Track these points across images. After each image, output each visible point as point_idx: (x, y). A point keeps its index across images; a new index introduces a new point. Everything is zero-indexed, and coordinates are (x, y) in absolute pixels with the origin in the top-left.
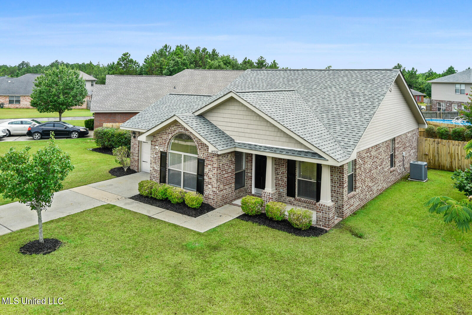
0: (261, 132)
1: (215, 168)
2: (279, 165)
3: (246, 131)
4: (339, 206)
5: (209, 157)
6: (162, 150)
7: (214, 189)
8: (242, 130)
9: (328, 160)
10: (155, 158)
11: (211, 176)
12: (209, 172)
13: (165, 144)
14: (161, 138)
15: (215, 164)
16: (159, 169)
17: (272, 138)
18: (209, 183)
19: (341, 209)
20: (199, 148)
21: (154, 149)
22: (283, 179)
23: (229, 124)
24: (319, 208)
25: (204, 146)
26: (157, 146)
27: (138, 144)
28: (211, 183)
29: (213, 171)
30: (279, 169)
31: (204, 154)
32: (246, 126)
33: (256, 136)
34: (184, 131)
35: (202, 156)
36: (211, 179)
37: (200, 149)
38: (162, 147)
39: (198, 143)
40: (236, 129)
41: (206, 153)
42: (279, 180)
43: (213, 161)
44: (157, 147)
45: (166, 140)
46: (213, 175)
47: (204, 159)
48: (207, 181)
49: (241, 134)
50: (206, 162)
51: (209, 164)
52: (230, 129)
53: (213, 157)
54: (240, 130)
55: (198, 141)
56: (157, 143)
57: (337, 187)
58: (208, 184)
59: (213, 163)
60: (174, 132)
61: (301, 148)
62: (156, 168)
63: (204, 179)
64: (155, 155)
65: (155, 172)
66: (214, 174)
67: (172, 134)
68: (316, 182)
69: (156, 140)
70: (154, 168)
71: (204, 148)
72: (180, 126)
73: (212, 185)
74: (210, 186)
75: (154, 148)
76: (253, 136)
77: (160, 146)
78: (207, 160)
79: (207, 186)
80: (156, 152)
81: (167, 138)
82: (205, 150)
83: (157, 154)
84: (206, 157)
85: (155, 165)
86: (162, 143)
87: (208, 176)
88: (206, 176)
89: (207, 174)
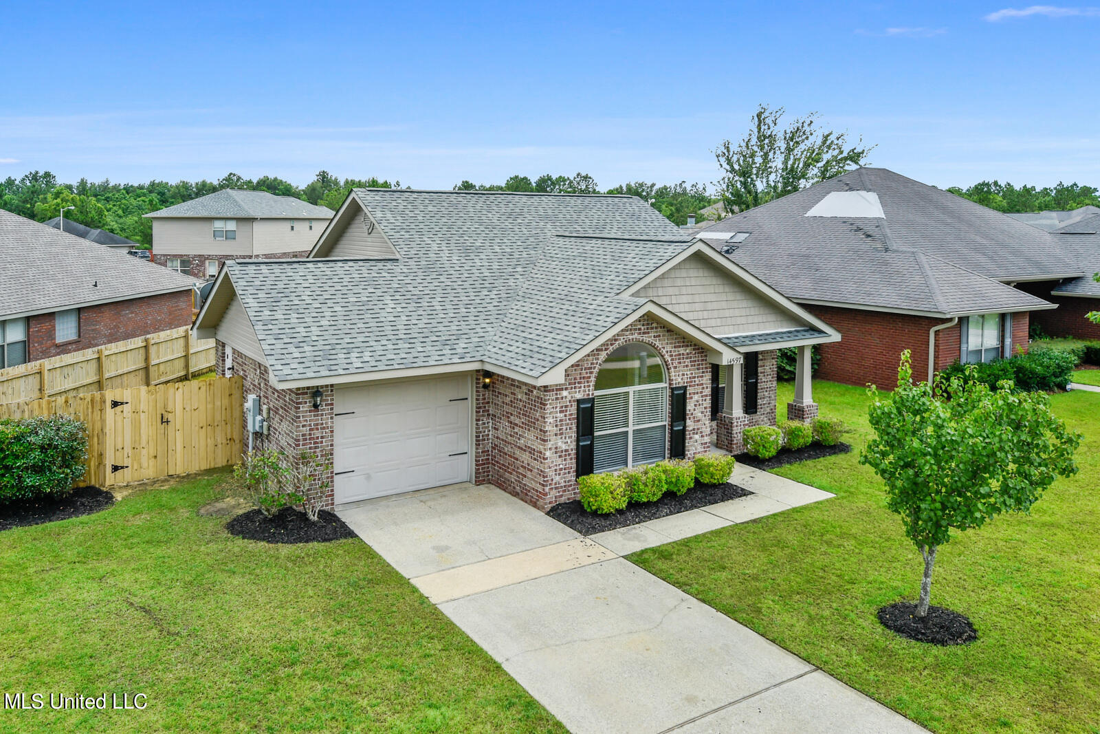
4: (772, 409)
5: (695, 377)
6: (579, 396)
10: (561, 421)
11: (700, 414)
12: (695, 410)
13: (589, 377)
15: (707, 388)
16: (573, 446)
17: (743, 320)
18: (695, 431)
19: (773, 413)
20: (674, 365)
21: (557, 399)
25: (684, 358)
26: (566, 389)
28: (698, 429)
29: (703, 404)
31: (683, 375)
34: (638, 337)
35: (680, 380)
36: (699, 421)
37: (675, 367)
38: (580, 387)
39: (671, 356)
41: (689, 373)
43: (702, 384)
44: (565, 393)
45: (591, 368)
47: (686, 384)
48: (691, 428)
50: (690, 390)
51: (694, 393)
53: (702, 377)
55: (671, 352)
56: (566, 382)
57: (770, 381)
58: (694, 433)
59: (703, 388)
60: (612, 345)
61: (782, 327)
62: (564, 447)
63: (684, 427)
64: (559, 415)
65: (560, 456)
66: (705, 408)
67: (606, 350)
70: (557, 448)
71: (685, 362)
73: (701, 432)
74: (697, 437)
75: (554, 397)
77: (575, 388)
78: (690, 386)
79: (691, 438)
80: (562, 407)
81: (595, 361)
82: (687, 366)
83: (566, 411)
84: (689, 380)
85: (561, 438)
86: (580, 378)
87: (694, 418)
88: (690, 418)
89: (692, 414)
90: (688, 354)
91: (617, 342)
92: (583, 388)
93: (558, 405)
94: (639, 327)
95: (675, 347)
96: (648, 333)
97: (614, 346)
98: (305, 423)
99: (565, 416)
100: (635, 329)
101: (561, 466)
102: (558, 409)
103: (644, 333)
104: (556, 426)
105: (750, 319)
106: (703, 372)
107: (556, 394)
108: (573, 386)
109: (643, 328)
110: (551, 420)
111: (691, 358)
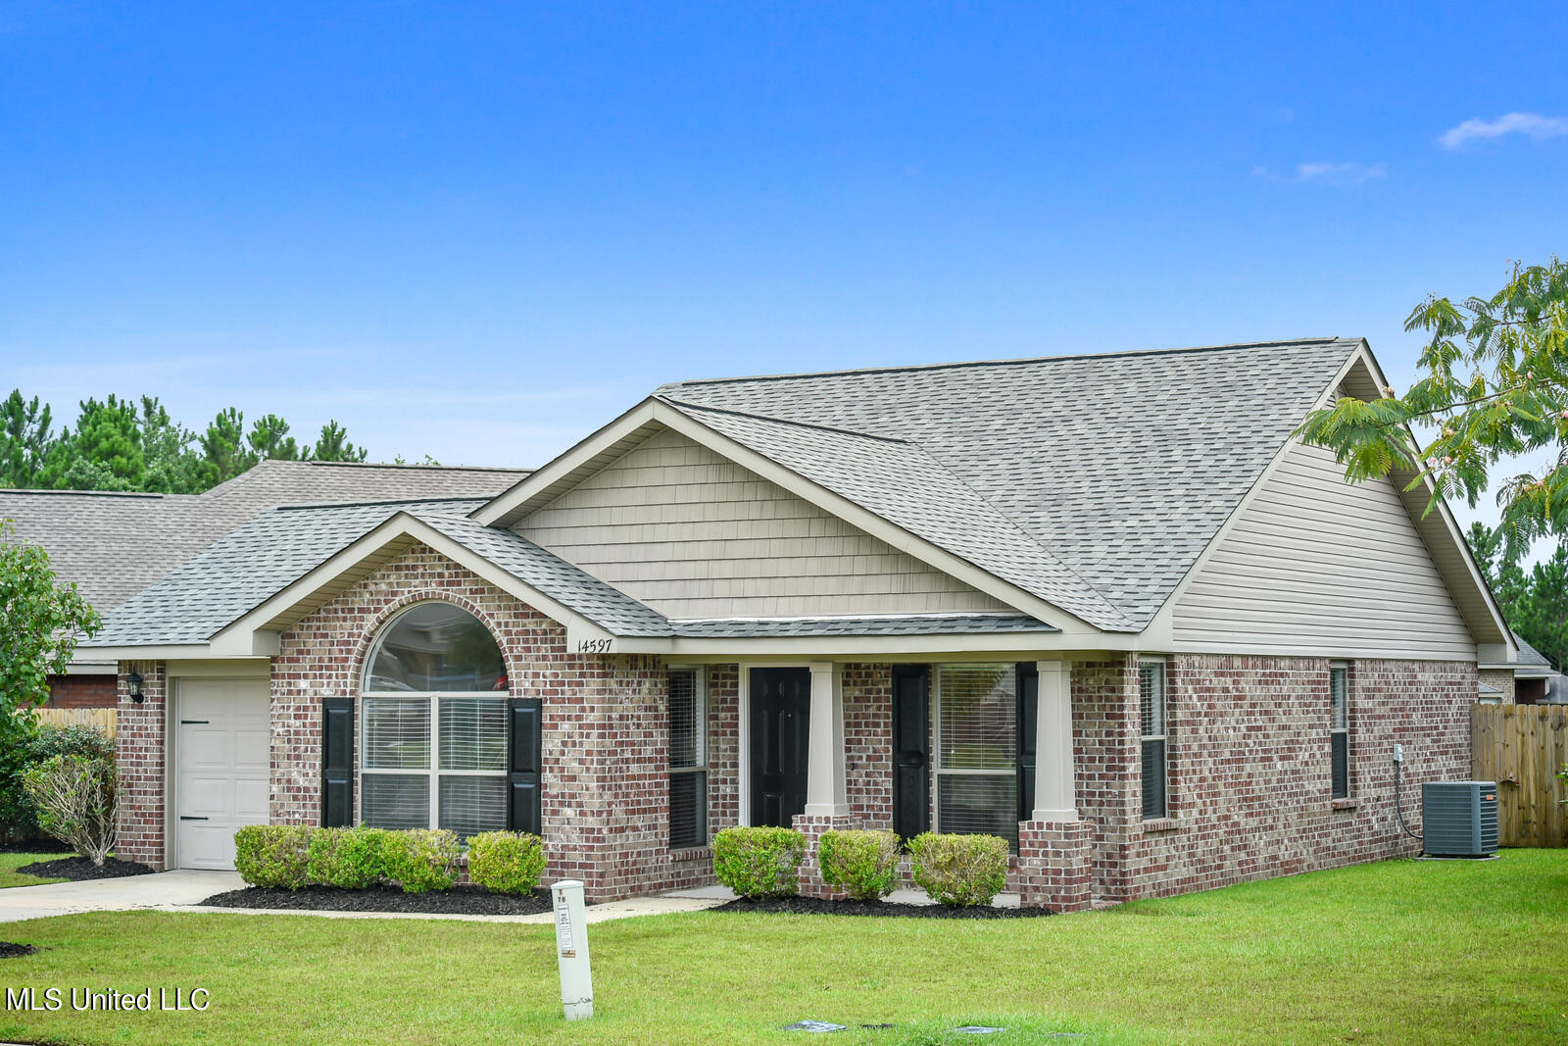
0: (785, 568)
1: (591, 726)
2: (858, 725)
3: (716, 570)
4: (1109, 856)
5: (562, 684)
6: (327, 692)
7: (590, 819)
8: (700, 570)
9: (1060, 631)
10: (297, 733)
11: (576, 765)
12: (563, 753)
13: (346, 660)
14: (325, 636)
15: (592, 709)
16: (317, 783)
17: (832, 586)
18: (566, 800)
19: (1114, 865)
20: (515, 652)
21: (290, 692)
22: (875, 783)
23: (639, 553)
24: (1031, 839)
25: (535, 641)
26: (306, 676)
27: (156, 731)
28: (572, 796)
29: (581, 743)
30: (860, 742)
31: (536, 675)
32: (717, 550)
33: (763, 587)
34: (439, 590)
35: (527, 685)
36: (573, 778)
37: (518, 658)
38: (330, 677)
39: (508, 633)
40: (671, 571)
41: (548, 673)
42: (859, 791)
43: (581, 700)
44: (303, 684)
45: (348, 643)
46: (581, 762)
47: (541, 696)
48: (554, 792)
49: (695, 590)
50: (550, 709)
51: (563, 718)
52: (646, 572)
53: (581, 684)
54: (691, 570)
55: (507, 624)
56: (305, 664)
57: (1101, 777)
58: (562, 804)
59: (583, 709)
60: (387, 602)
62: (302, 782)
63: (539, 786)
64: (292, 721)
65: (295, 798)
66: (589, 753)
67: (376, 610)
68: (1013, 772)
69: (300, 652)
70: (289, 781)
71: (539, 649)
72: (420, 570)
73: (580, 805)
74: (569, 812)
75: (285, 689)
76: (749, 588)
77: (321, 676)
78: (552, 701)
79: (555, 812)
80: (298, 709)
81: (355, 631)
82: (545, 658)
83: (306, 717)
84: (548, 687)
85: (297, 765)
86: (330, 660)
87: (562, 770)
88: (552, 770)
89: (557, 761)
90: (545, 632)
91: (397, 598)
92: (334, 679)
93: (292, 704)
94: (440, 570)
95: (516, 616)
96: (459, 584)
97: (390, 605)
98: (126, 724)
99: (304, 725)
100: (432, 575)
101: (297, 816)
102: (292, 712)
103: (450, 583)
104: (289, 741)
105: (854, 585)
106: (582, 675)
107: (289, 684)
108: (318, 673)
109: (446, 574)
110: (281, 730)
111: (553, 641)
